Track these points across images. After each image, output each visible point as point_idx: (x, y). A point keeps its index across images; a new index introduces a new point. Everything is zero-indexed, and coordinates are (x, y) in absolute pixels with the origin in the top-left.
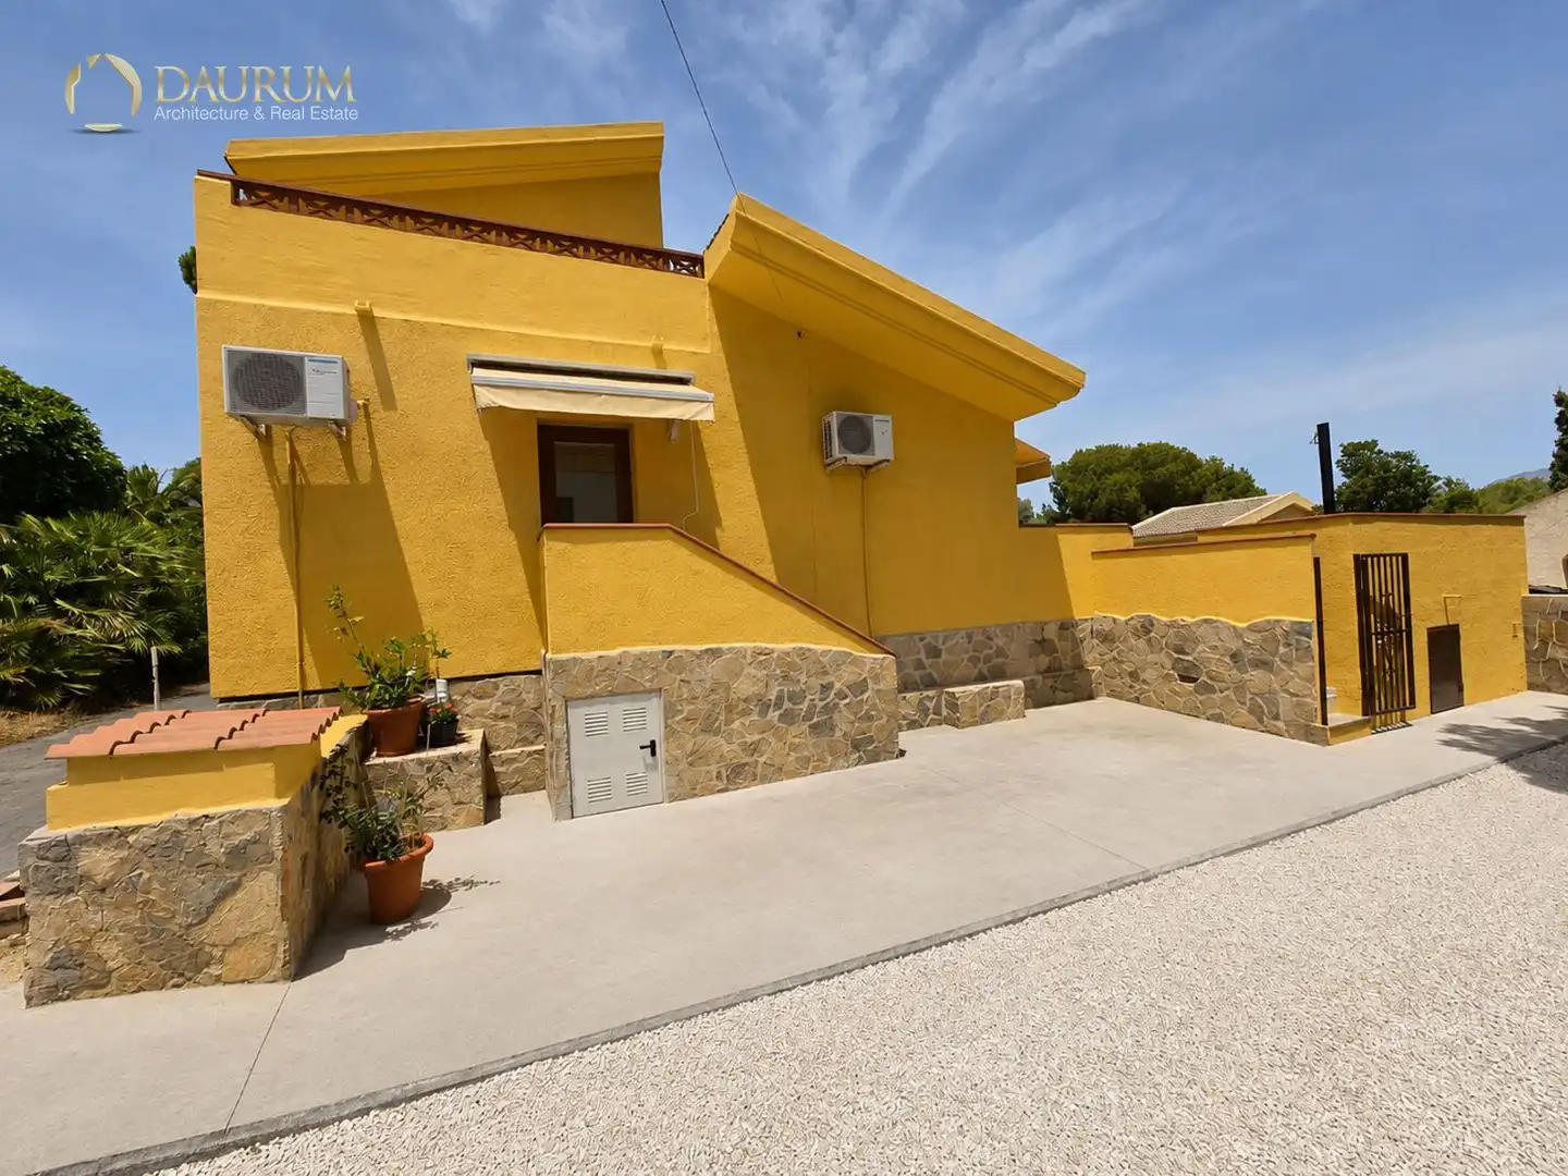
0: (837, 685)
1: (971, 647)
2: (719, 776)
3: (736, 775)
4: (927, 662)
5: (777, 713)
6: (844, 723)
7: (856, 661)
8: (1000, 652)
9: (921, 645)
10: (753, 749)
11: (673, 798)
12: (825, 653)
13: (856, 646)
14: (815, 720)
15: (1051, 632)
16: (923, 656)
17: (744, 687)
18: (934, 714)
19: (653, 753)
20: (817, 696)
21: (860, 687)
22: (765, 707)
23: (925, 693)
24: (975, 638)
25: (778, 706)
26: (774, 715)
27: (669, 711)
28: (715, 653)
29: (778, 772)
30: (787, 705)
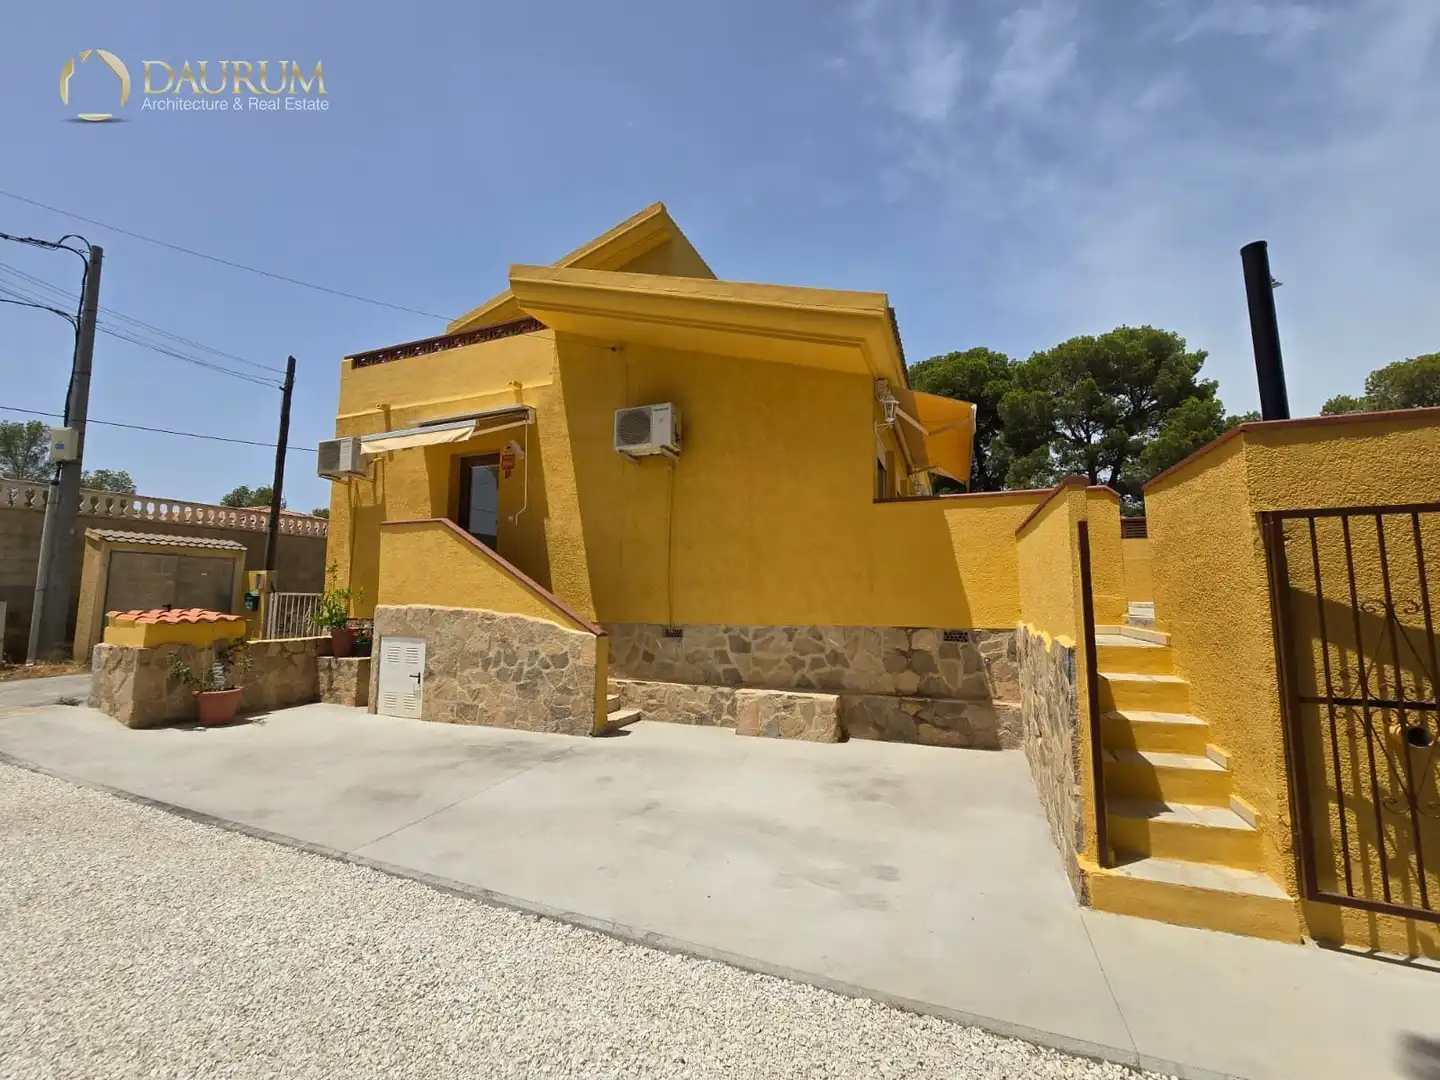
0: (543, 655)
1: (791, 645)
2: (452, 711)
3: (465, 713)
4: (732, 656)
5: (495, 670)
6: (546, 691)
7: (563, 636)
8: (835, 658)
9: (726, 636)
10: (475, 694)
11: (424, 718)
12: (533, 624)
13: (565, 622)
14: (522, 682)
15: (927, 643)
16: (727, 648)
17: (474, 644)
18: (729, 713)
19: (419, 682)
20: (526, 660)
21: (561, 660)
22: (487, 663)
23: (720, 689)
24: (797, 636)
25: (497, 663)
26: (493, 671)
27: (429, 653)
28: (459, 614)
29: (489, 720)
30: (503, 664)
